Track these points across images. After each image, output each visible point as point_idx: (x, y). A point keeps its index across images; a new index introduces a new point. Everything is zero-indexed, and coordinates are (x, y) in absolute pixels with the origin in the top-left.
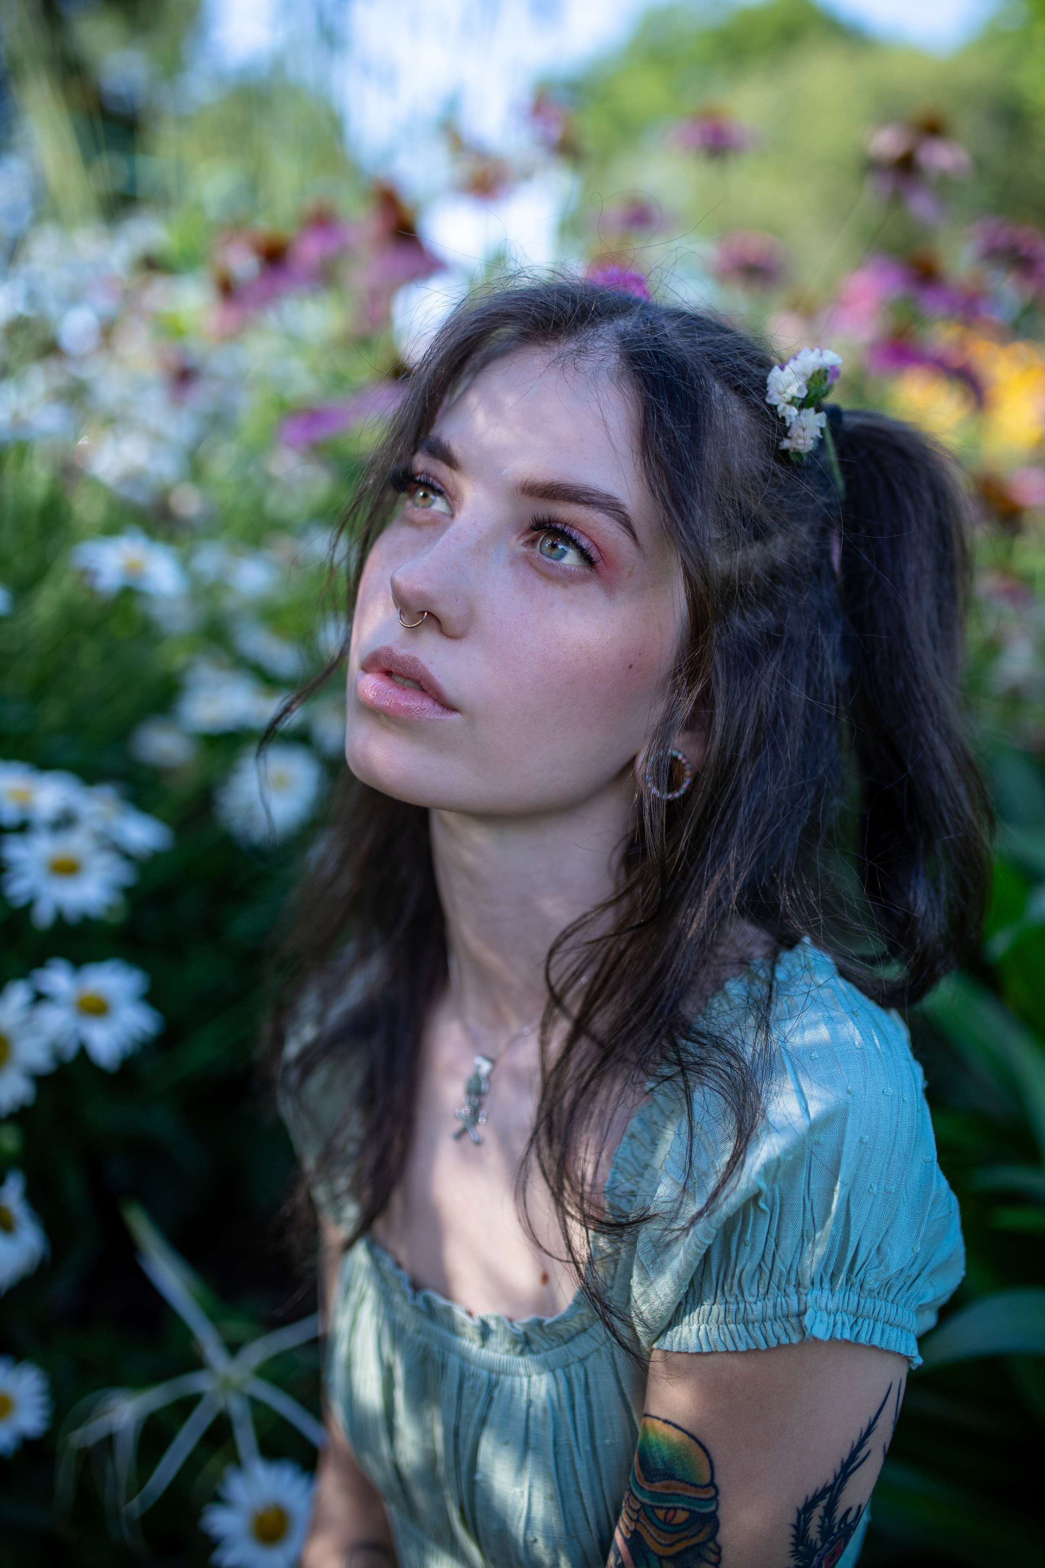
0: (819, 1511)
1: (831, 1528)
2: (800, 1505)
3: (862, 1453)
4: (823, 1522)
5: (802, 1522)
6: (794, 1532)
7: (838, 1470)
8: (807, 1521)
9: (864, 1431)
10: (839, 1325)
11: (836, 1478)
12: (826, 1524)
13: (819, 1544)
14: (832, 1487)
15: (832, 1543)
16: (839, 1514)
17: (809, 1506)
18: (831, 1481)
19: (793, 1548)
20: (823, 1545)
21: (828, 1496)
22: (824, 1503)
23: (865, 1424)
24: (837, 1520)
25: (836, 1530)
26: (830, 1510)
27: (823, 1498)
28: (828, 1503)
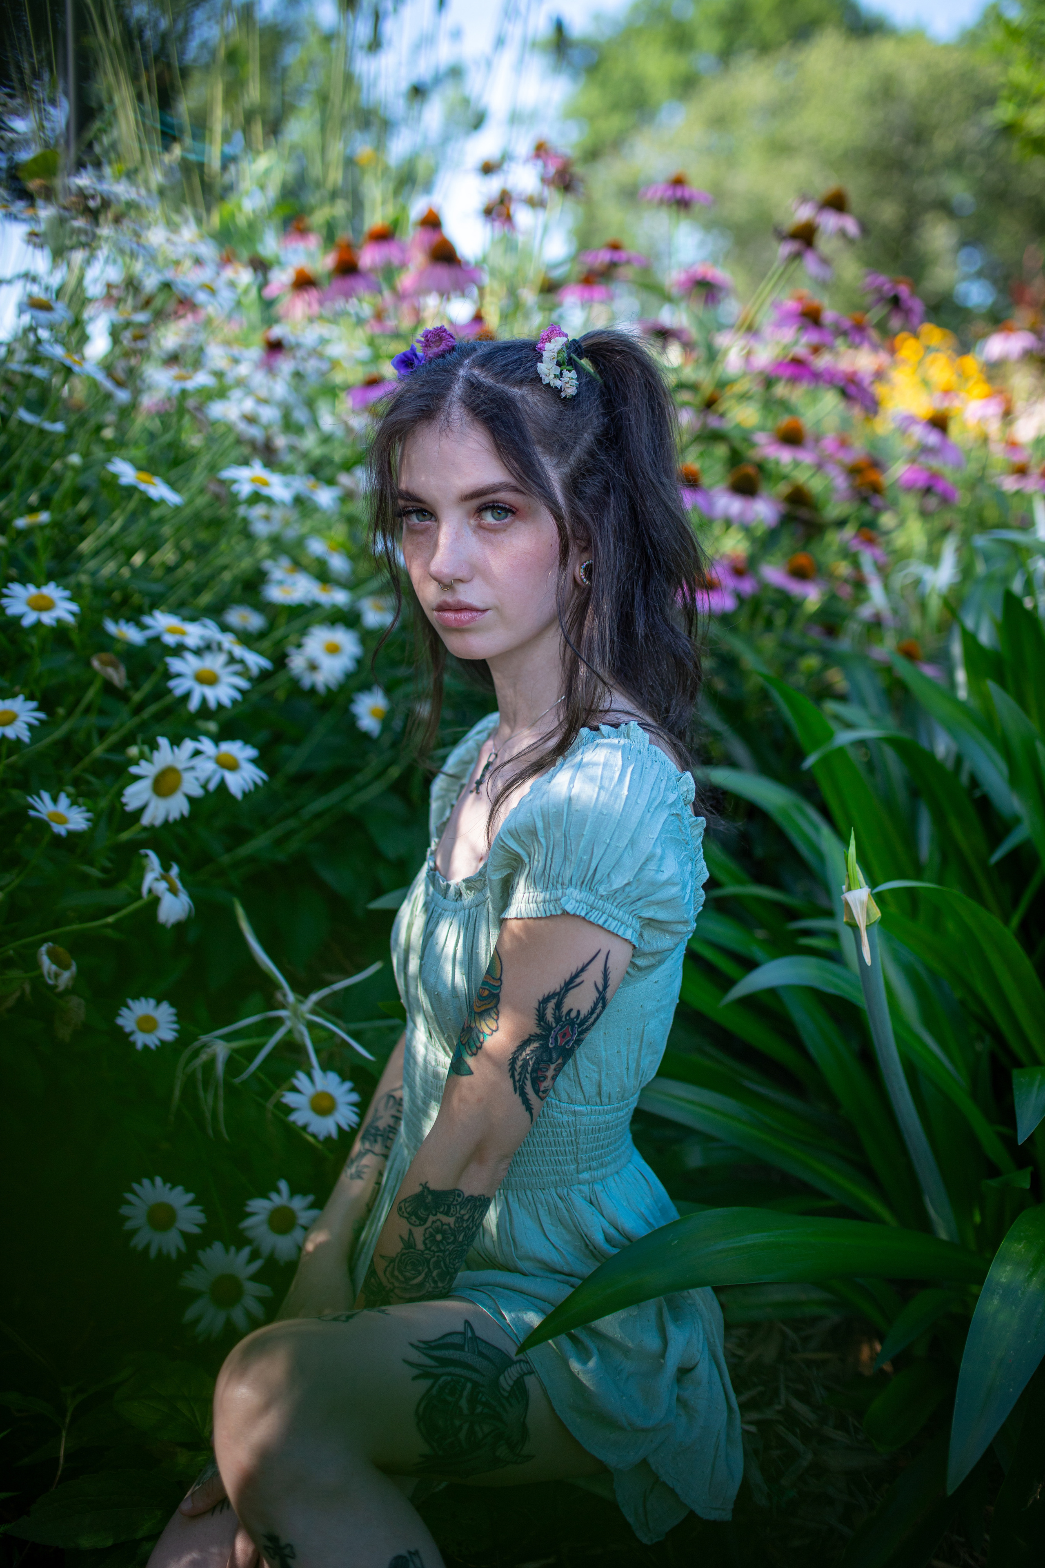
0: (551, 1005)
1: (561, 1017)
2: (541, 999)
3: (578, 980)
4: (555, 1012)
5: (541, 1008)
6: (537, 1013)
7: (563, 985)
8: (545, 1009)
9: (579, 969)
10: (580, 908)
11: (561, 989)
12: (557, 1014)
13: (554, 1025)
14: (559, 994)
15: (563, 1027)
16: (565, 1010)
17: (546, 1000)
18: (558, 990)
19: (537, 1022)
20: (556, 1026)
21: (557, 997)
22: (554, 1001)
23: (580, 966)
24: (564, 1013)
25: (564, 1019)
26: (558, 1006)
27: (554, 998)
28: (557, 1002)
